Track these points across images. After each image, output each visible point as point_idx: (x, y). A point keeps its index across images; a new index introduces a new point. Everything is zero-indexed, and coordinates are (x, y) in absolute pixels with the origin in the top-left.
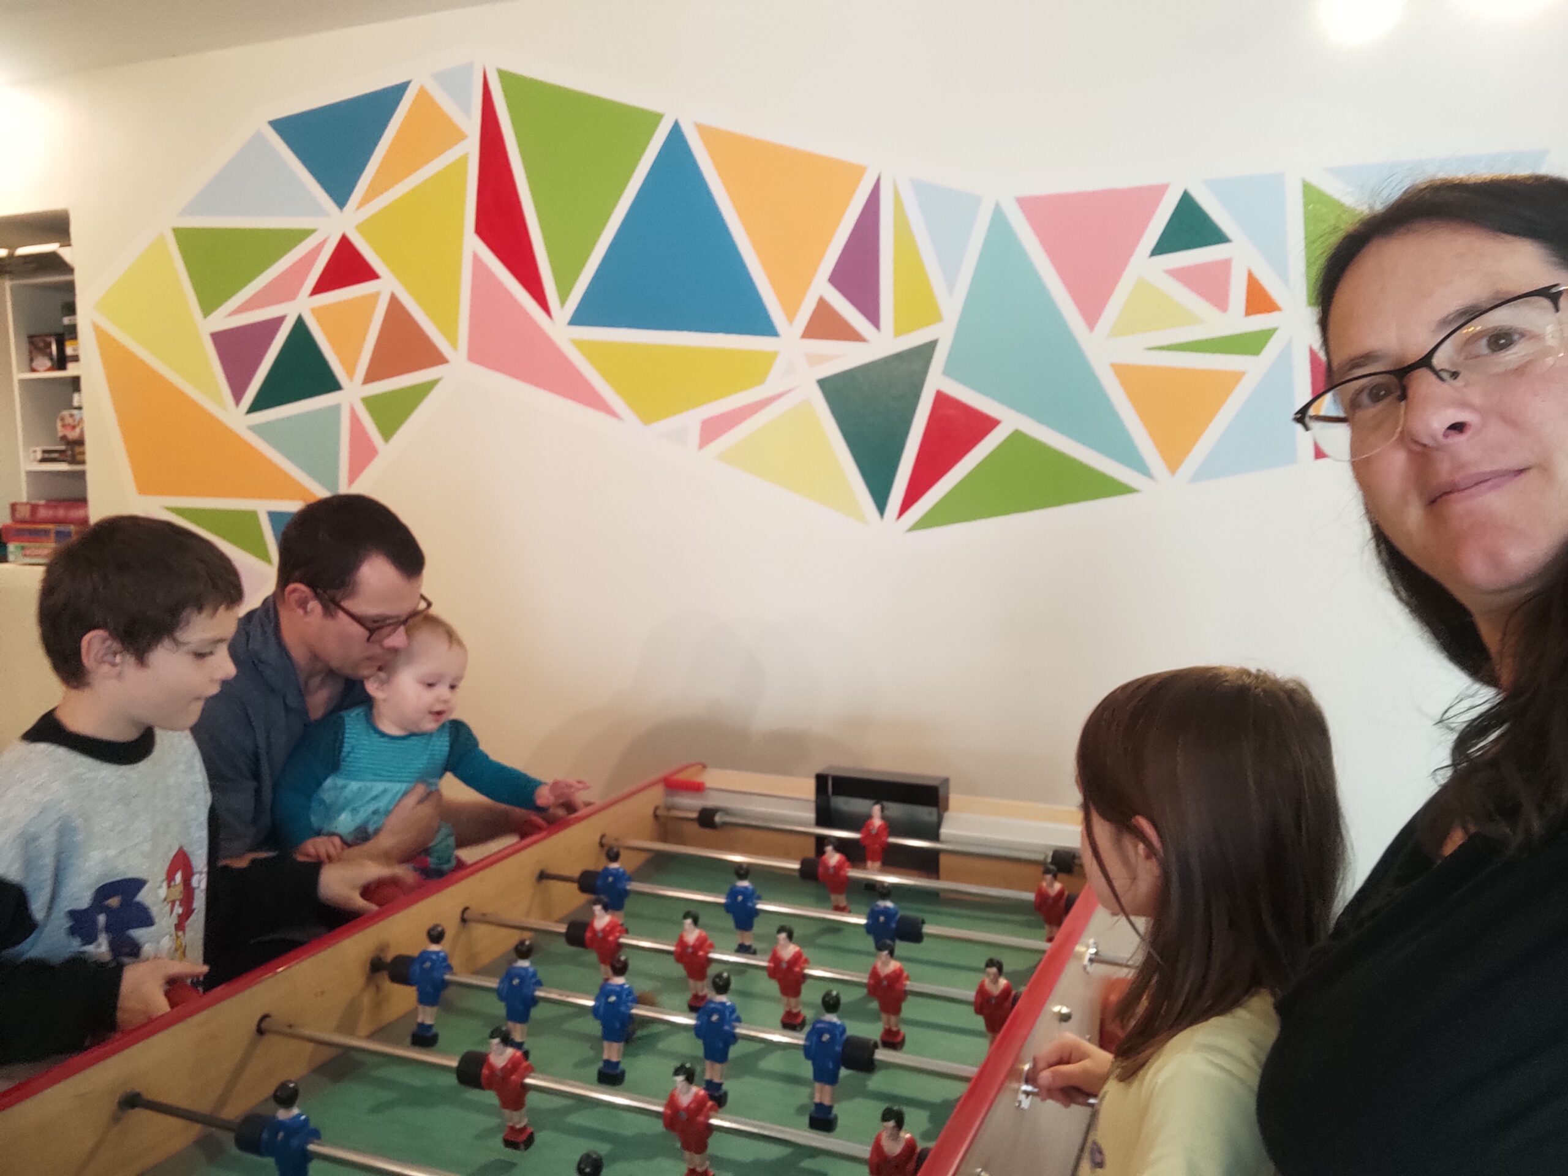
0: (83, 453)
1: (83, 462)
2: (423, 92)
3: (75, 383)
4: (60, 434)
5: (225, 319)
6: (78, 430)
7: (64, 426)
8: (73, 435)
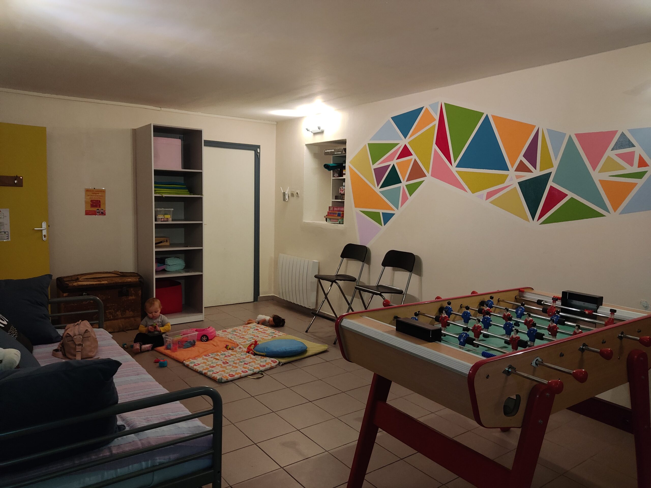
0: (344, 197)
1: (344, 199)
2: (427, 109)
3: (344, 180)
4: (340, 192)
5: (377, 165)
6: (343, 191)
7: (340, 190)
8: (342, 193)
